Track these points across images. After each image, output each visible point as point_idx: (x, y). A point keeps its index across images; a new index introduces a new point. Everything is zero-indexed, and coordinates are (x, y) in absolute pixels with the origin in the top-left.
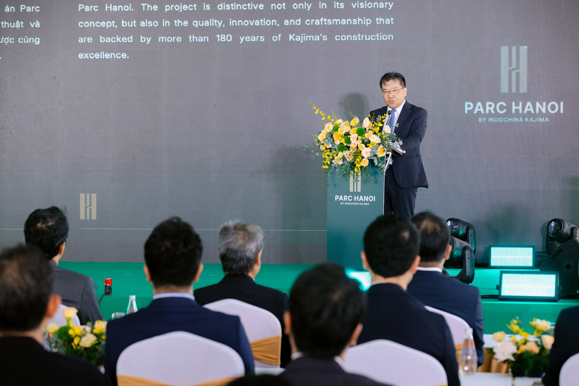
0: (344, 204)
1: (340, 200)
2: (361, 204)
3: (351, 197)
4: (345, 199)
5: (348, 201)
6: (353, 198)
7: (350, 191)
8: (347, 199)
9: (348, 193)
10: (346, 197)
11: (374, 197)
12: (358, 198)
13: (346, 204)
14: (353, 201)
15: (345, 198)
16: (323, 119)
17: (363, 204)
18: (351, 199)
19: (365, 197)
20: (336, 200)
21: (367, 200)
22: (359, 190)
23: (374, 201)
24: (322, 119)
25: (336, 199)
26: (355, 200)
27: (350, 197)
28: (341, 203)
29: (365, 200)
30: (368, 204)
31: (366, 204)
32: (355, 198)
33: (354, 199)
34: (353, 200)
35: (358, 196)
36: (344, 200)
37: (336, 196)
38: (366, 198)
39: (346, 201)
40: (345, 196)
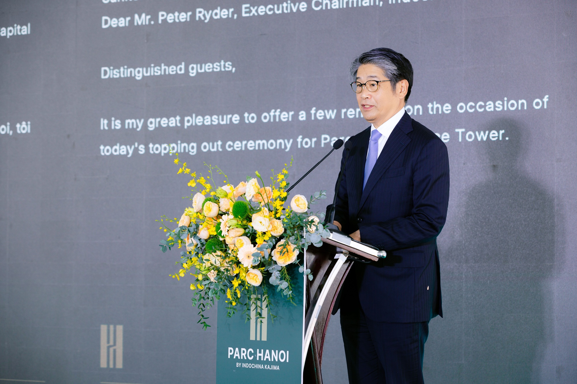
0: (241, 365)
1: (235, 358)
2: (267, 367)
3: (253, 352)
4: (243, 356)
5: (248, 361)
6: (255, 353)
7: (251, 339)
8: (246, 355)
9: (246, 343)
10: (244, 352)
11: (288, 352)
12: (262, 355)
13: (244, 365)
14: (254, 361)
15: (242, 354)
16: (192, 184)
17: (270, 367)
18: (253, 357)
19: (273, 351)
20: (229, 357)
21: (277, 360)
22: (264, 338)
23: (287, 361)
24: (189, 184)
25: (230, 354)
26: (258, 359)
27: (250, 352)
28: (238, 365)
29: (272, 360)
30: (278, 368)
31: (276, 368)
32: (258, 355)
33: (256, 355)
34: (255, 358)
35: (262, 350)
36: (242, 358)
37: (230, 348)
38: (275, 356)
39: (243, 361)
40: (242, 349)
